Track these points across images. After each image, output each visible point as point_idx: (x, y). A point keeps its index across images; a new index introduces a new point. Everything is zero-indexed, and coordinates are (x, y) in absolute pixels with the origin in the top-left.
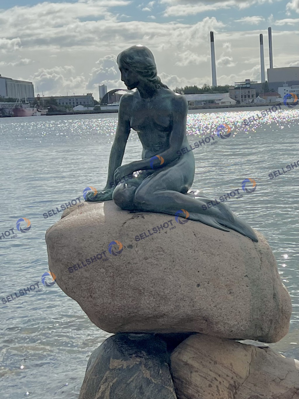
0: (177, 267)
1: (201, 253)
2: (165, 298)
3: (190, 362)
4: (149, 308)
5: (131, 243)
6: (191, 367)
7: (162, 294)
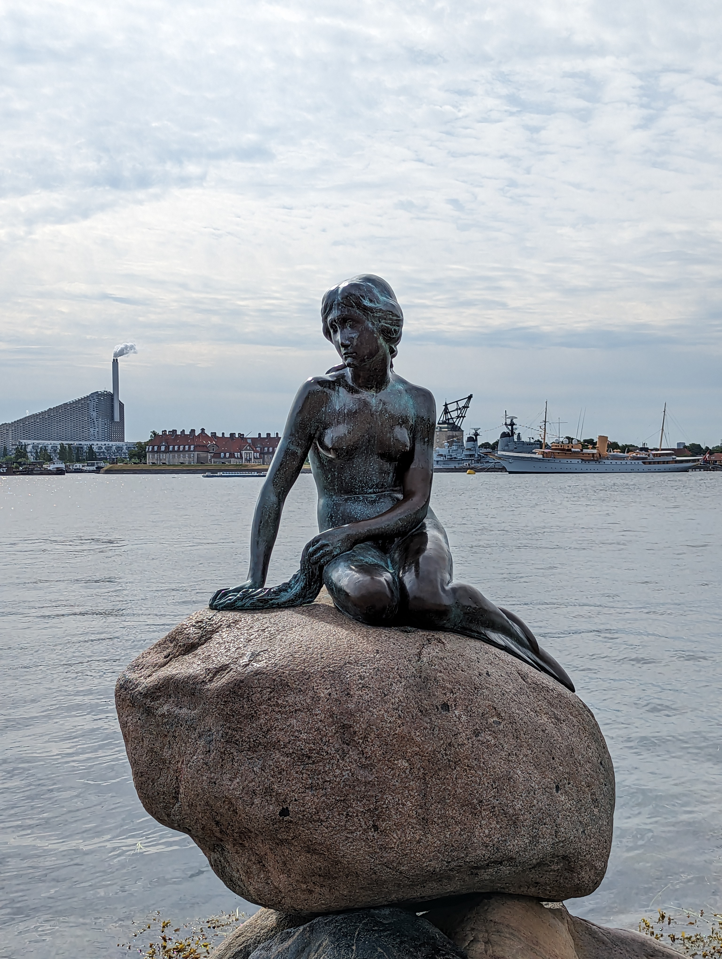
5: (445, 699)
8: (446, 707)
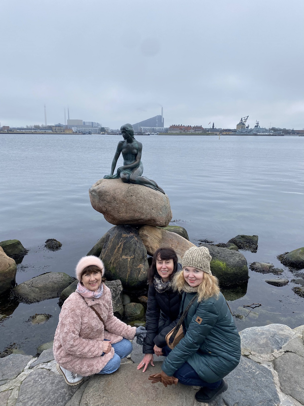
0: (146, 203)
1: (152, 198)
2: (143, 214)
3: (147, 234)
4: (138, 217)
5: (132, 195)
6: (147, 236)
7: (142, 212)
8: (132, 196)
